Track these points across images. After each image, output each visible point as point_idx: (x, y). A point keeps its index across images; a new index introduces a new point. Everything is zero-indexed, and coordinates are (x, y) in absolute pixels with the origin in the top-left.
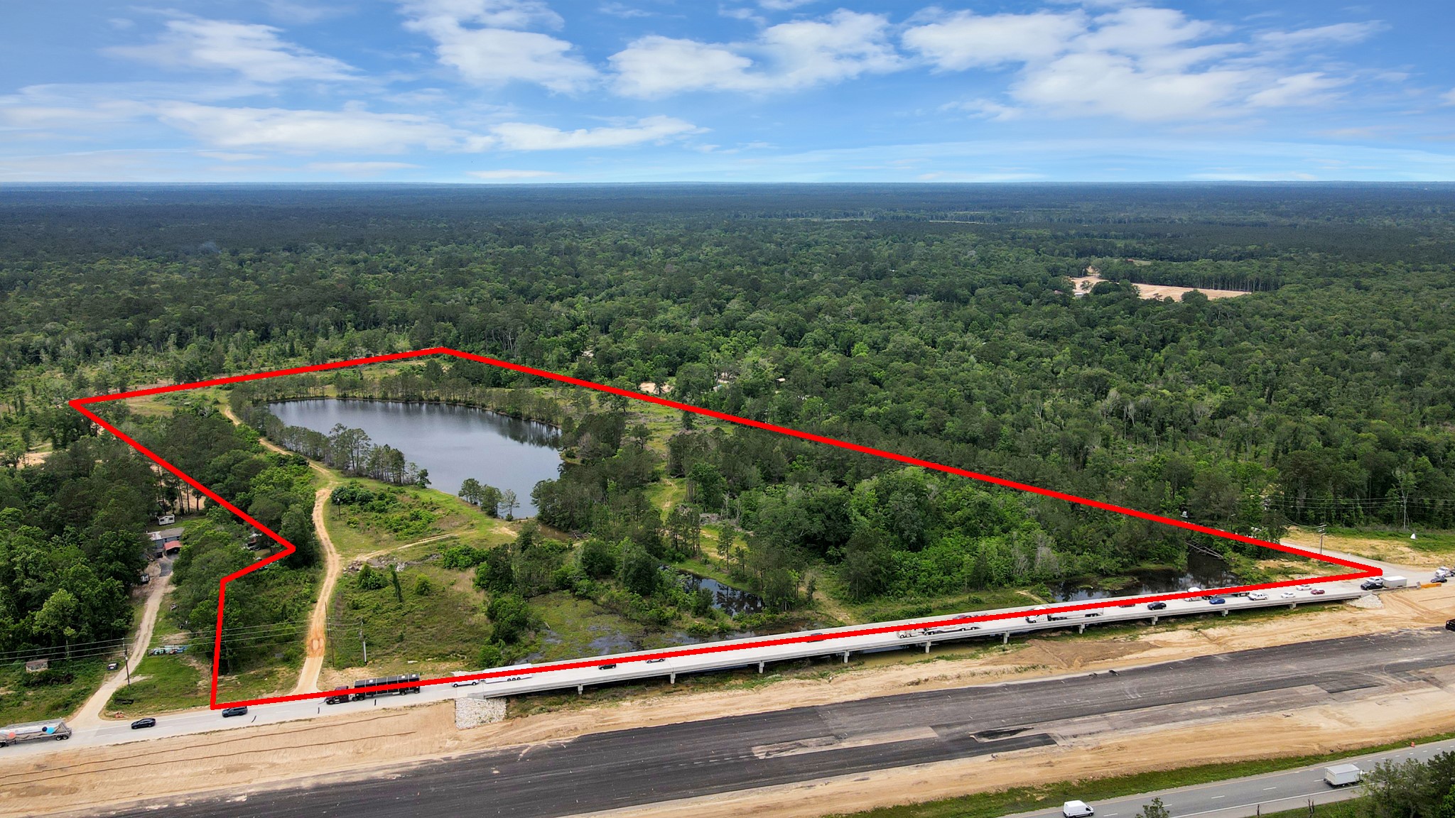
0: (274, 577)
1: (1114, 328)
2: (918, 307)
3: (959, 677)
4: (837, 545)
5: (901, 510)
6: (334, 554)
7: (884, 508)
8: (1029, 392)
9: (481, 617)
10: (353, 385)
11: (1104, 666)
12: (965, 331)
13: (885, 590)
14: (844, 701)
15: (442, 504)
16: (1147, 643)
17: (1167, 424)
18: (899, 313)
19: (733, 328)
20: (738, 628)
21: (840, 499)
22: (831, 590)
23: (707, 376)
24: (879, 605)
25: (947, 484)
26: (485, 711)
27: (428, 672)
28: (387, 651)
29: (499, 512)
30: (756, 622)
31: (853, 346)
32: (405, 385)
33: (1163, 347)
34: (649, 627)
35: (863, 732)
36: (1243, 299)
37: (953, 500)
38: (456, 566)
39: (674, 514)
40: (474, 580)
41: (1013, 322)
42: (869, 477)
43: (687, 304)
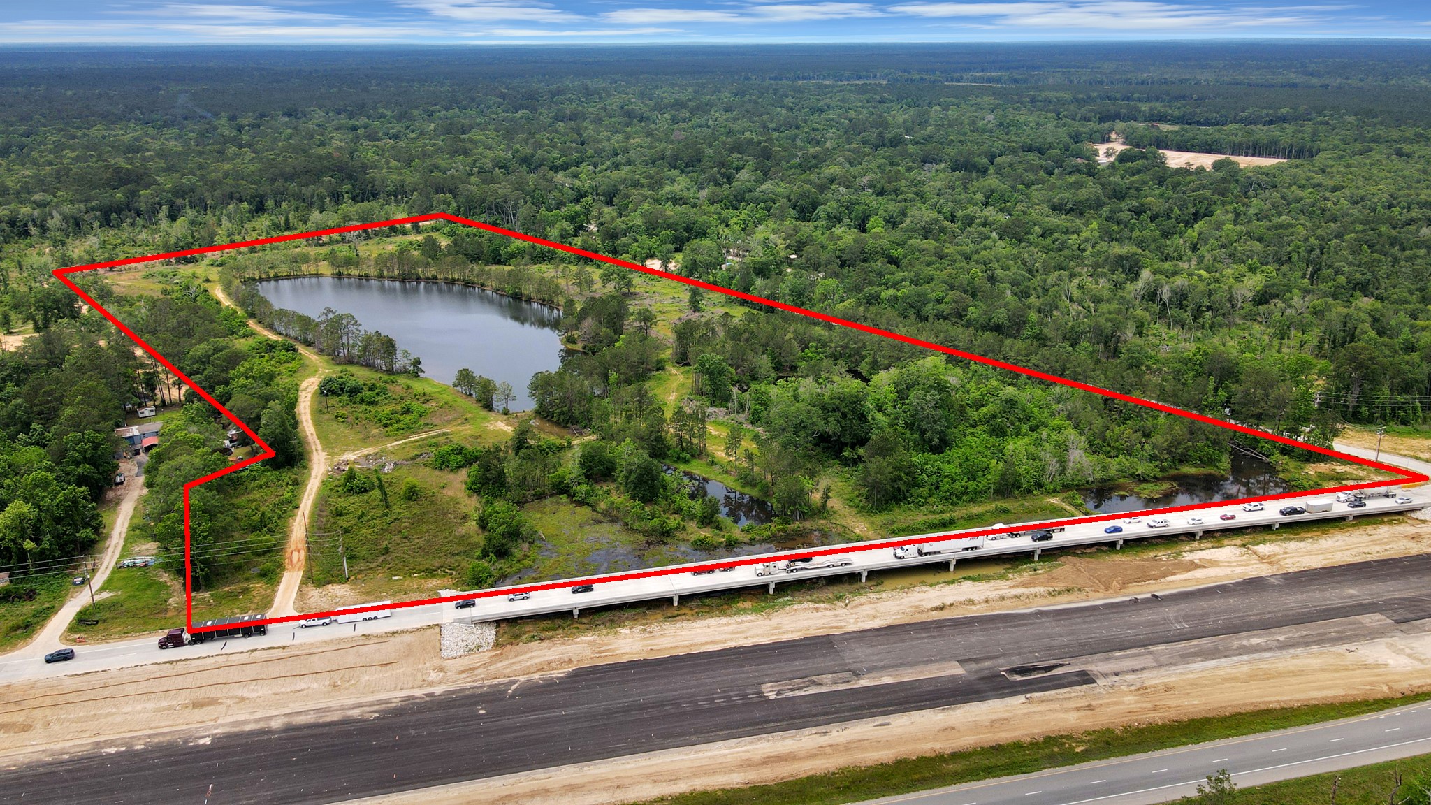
0: (255, 479)
1: (1144, 201)
2: (936, 178)
3: (987, 601)
4: (853, 446)
5: (923, 408)
6: (320, 452)
7: (903, 404)
8: (1057, 273)
9: (472, 525)
10: (348, 262)
11: (1145, 589)
12: (986, 204)
13: (905, 498)
14: (861, 629)
15: (437, 395)
16: (1192, 562)
17: (1204, 309)
18: (915, 185)
19: (743, 200)
20: (747, 540)
21: (856, 397)
22: (847, 496)
23: (715, 254)
24: (902, 515)
25: (970, 375)
26: (473, 638)
27: (413, 591)
28: (372, 565)
29: (495, 404)
30: (766, 534)
31: (868, 220)
32: (401, 263)
33: (1196, 221)
34: (651, 539)
35: (884, 668)
36: (1279, 167)
37: (976, 395)
38: (448, 466)
39: (679, 412)
40: (466, 483)
41: (1036, 193)
42: (887, 368)
43: (695, 174)
